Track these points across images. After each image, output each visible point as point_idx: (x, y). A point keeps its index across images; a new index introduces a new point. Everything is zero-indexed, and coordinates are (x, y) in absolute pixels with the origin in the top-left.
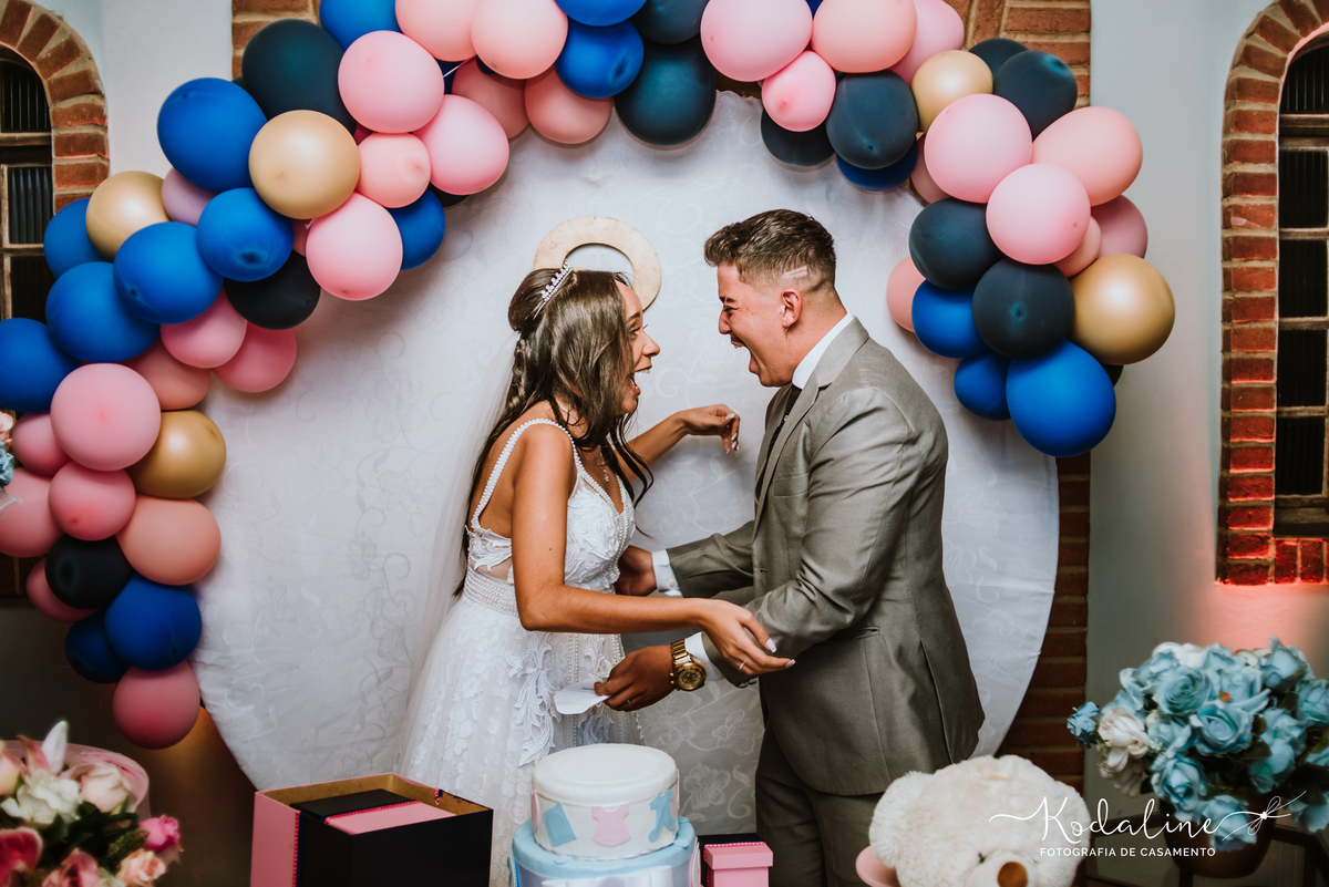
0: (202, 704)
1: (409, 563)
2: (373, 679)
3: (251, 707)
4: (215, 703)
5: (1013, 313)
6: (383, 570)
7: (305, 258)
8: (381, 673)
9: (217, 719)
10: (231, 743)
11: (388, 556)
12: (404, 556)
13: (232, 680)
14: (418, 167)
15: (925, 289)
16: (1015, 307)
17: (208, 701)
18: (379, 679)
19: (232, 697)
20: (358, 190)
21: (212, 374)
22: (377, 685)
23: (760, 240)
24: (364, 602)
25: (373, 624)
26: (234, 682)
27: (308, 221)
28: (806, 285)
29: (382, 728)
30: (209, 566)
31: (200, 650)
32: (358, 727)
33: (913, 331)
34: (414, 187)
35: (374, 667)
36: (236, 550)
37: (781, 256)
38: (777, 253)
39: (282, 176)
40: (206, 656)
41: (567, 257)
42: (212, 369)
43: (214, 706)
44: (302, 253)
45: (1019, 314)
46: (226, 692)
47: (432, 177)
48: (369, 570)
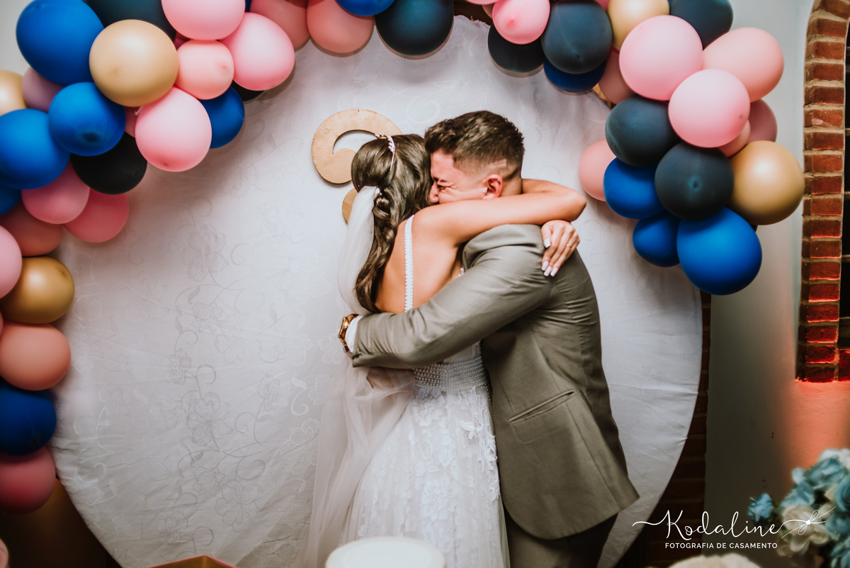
0: (57, 477)
1: (215, 372)
2: (188, 459)
3: (96, 481)
4: (67, 478)
5: (690, 184)
6: (196, 377)
7: (134, 138)
8: (194, 455)
9: (69, 490)
10: (80, 508)
11: (199, 367)
12: (212, 367)
13: (81, 460)
14: (225, 68)
15: (616, 165)
16: (693, 179)
17: (63, 477)
18: (192, 459)
19: (81, 473)
20: (177, 85)
21: (63, 228)
22: (191, 464)
23: (472, 137)
24: (181, 401)
25: (188, 418)
26: (82, 462)
27: (137, 109)
28: (505, 174)
29: (195, 496)
30: (63, 375)
31: (55, 438)
32: (177, 495)
33: (604, 199)
34: (221, 82)
35: (189, 451)
36: (83, 363)
37: (489, 151)
38: (485, 150)
39: (115, 72)
40: (62, 443)
41: (337, 140)
42: (64, 225)
43: (67, 480)
44: (132, 135)
45: (695, 185)
46: (76, 469)
47: (235, 75)
48: (185, 377)
